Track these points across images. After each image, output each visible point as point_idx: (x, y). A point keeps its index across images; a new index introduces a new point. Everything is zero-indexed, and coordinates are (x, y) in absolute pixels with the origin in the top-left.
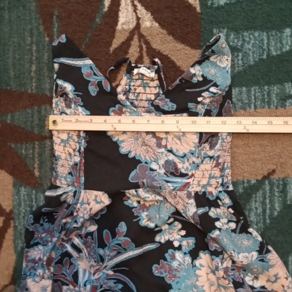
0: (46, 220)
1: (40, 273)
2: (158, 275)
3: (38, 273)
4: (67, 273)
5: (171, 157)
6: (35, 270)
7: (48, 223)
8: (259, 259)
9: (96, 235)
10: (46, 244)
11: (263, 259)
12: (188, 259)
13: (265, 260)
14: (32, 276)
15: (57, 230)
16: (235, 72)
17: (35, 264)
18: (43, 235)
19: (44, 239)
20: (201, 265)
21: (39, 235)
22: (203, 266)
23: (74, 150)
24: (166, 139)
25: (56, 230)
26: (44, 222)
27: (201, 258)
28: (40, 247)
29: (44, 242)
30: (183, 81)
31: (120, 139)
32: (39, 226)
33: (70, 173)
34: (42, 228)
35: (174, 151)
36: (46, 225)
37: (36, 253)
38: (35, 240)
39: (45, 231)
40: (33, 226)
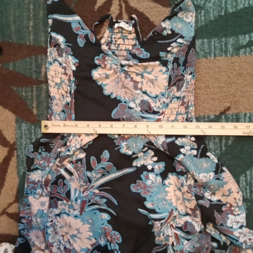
0: (44, 150)
1: (39, 192)
2: (135, 191)
3: (37, 192)
4: (61, 191)
5: (146, 98)
6: (35, 189)
7: (45, 152)
8: (215, 178)
9: (84, 161)
10: (43, 169)
11: (219, 178)
12: (159, 179)
13: (220, 178)
14: (32, 194)
15: (54, 157)
16: (199, 26)
17: (35, 185)
18: (42, 162)
19: (42, 165)
20: (170, 184)
21: (38, 162)
22: (171, 184)
23: (66, 92)
24: (142, 82)
25: (52, 157)
26: (42, 151)
27: (170, 179)
28: (39, 172)
29: (42, 167)
30: (156, 34)
31: (104, 83)
32: (38, 154)
33: (63, 111)
34: (41, 156)
35: (148, 92)
36: (44, 154)
37: (35, 176)
38: (35, 165)
39: (43, 158)
40: (33, 154)
